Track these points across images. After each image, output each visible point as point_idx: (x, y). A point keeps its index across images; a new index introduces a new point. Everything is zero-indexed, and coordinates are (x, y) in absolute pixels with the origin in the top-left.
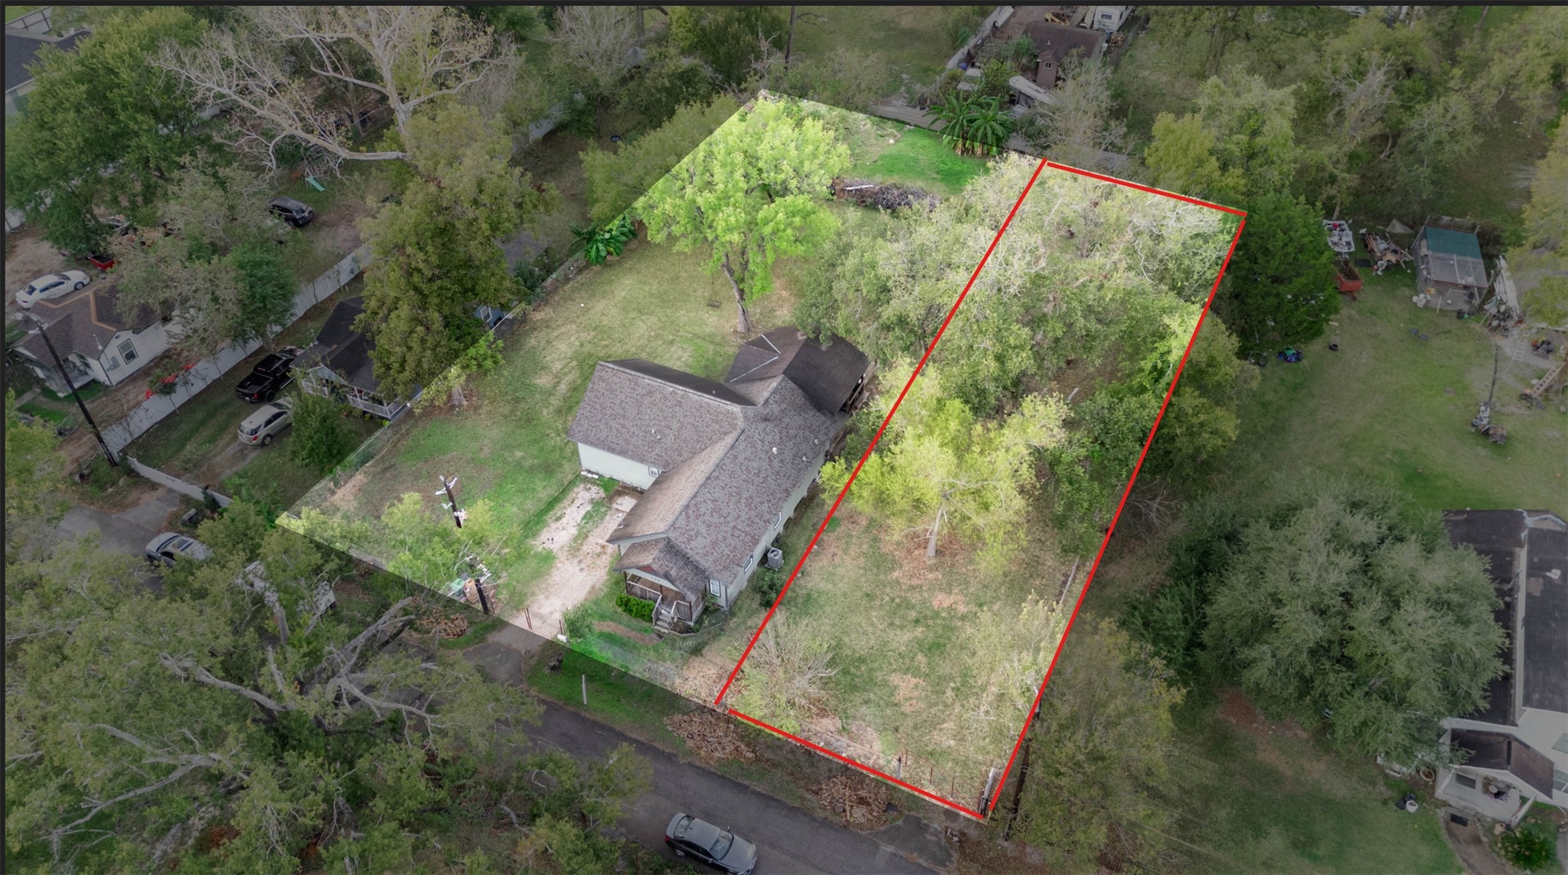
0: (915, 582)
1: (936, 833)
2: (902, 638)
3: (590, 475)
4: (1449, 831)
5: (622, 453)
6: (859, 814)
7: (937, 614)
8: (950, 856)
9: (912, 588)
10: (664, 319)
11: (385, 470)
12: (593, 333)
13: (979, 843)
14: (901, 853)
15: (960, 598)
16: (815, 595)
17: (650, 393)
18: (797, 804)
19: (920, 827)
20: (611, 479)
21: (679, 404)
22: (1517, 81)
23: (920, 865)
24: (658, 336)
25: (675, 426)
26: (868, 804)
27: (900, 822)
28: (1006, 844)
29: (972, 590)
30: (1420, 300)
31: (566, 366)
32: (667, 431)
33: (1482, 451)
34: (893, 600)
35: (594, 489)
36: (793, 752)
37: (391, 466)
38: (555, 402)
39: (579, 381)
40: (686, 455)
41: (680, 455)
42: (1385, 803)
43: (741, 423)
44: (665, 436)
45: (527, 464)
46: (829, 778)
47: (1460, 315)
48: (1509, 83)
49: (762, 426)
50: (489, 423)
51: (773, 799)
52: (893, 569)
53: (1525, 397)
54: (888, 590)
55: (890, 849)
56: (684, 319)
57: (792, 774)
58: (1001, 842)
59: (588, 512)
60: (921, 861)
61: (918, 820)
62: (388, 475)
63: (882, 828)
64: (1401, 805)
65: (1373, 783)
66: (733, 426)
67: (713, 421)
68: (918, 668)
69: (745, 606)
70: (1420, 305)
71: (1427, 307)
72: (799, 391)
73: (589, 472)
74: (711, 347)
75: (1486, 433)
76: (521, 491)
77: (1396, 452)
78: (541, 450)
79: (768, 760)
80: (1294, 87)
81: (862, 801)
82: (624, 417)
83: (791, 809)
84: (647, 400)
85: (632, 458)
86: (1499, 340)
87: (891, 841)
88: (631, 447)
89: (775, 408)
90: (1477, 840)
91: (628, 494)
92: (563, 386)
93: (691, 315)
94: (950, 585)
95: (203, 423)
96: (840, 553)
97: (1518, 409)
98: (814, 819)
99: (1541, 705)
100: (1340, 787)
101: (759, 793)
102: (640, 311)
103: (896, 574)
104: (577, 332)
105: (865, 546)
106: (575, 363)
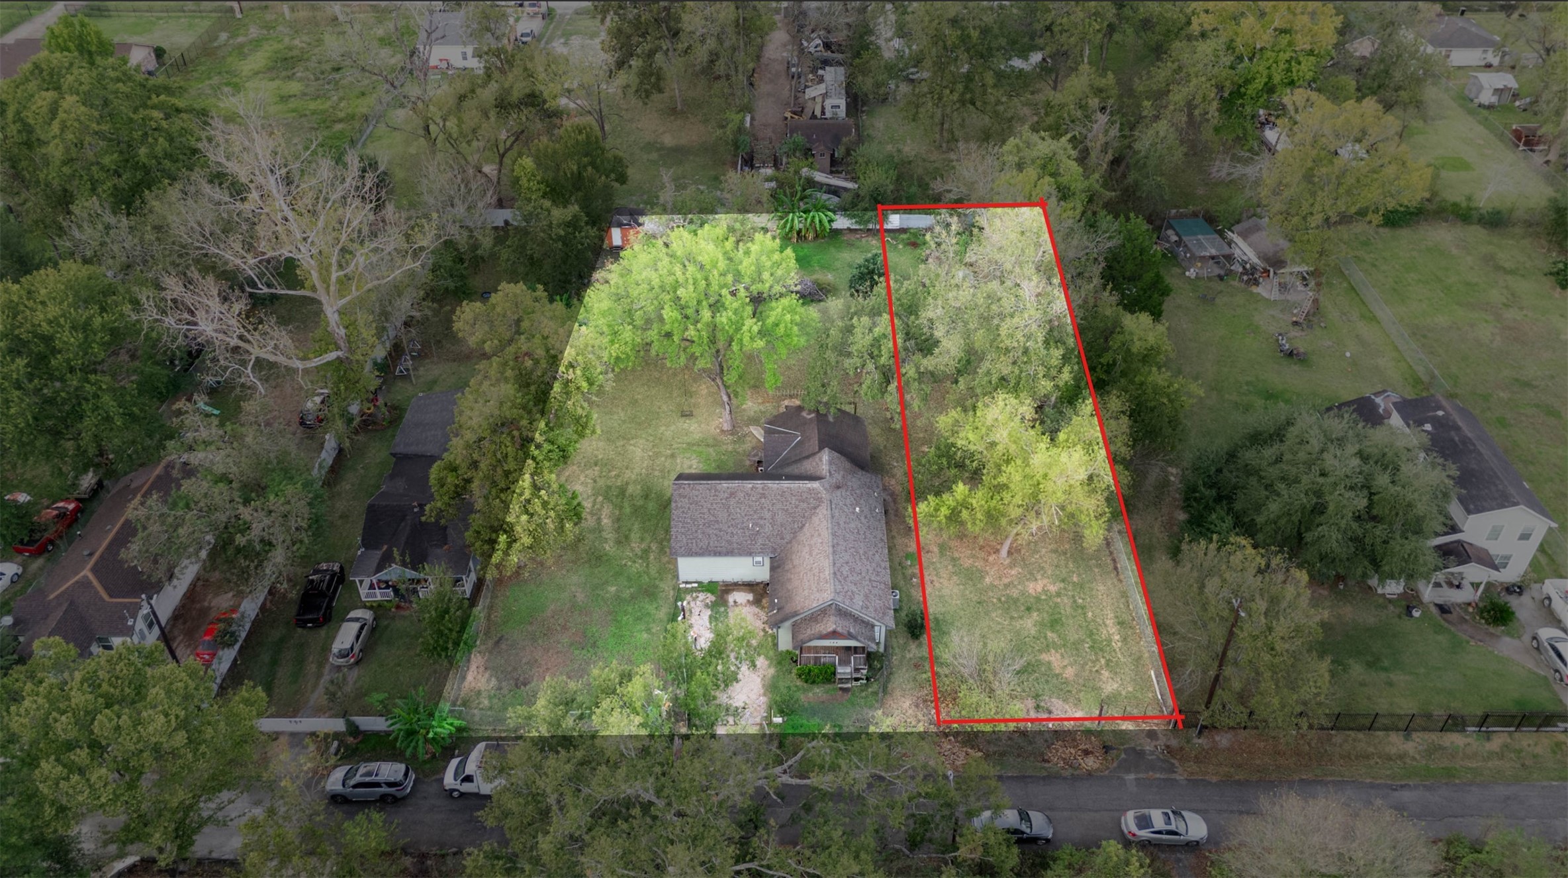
0: (1006, 581)
1: (1152, 753)
2: (1029, 624)
3: (689, 586)
4: (1445, 619)
5: (729, 553)
6: (1091, 763)
7: (1038, 599)
8: (1173, 764)
9: (1007, 586)
10: (651, 439)
11: (497, 643)
12: (597, 468)
13: (1182, 749)
14: (1141, 775)
15: (1045, 581)
16: (941, 617)
17: (732, 494)
18: (1045, 774)
19: (1140, 754)
20: (711, 582)
21: (763, 496)
22: (1195, 102)
23: (1159, 779)
24: (657, 455)
25: (768, 515)
26: (1092, 753)
27: (1123, 756)
28: (1200, 741)
29: (1049, 572)
30: (1191, 273)
31: (594, 503)
32: (762, 522)
33: (1296, 368)
34: (1000, 600)
35: (702, 596)
36: (1010, 739)
37: (500, 639)
38: (609, 535)
39: (617, 512)
40: (788, 537)
41: (782, 538)
42: (1400, 617)
43: (824, 495)
44: (761, 526)
45: (626, 594)
46: (1049, 747)
47: (1221, 278)
48: (1190, 106)
49: (838, 493)
50: (564, 572)
51: (1024, 777)
52: (982, 577)
53: (1296, 323)
54: (991, 594)
55: (1132, 776)
56: (668, 434)
57: (1019, 756)
58: (1196, 741)
59: (710, 617)
60: (1158, 776)
61: (1134, 749)
62: (503, 646)
63: (1115, 765)
64: (1409, 614)
65: (1385, 607)
66: (820, 500)
67: (800, 501)
68: (1054, 642)
69: (895, 645)
70: (1193, 277)
71: (1197, 278)
72: (843, 458)
73: (687, 583)
74: (711, 450)
75: (1291, 354)
76: (639, 619)
77: (1248, 383)
78: (629, 579)
79: (995, 753)
80: (1069, 136)
81: (1086, 753)
82: (717, 522)
83: (1044, 778)
84: (732, 502)
85: (740, 555)
86: (1255, 289)
87: (1128, 771)
88: (735, 545)
89: (838, 477)
90: (1463, 620)
91: (733, 590)
92: (605, 521)
93: (672, 428)
94: (1031, 573)
95: (274, 662)
96: (935, 578)
97: (1295, 333)
98: (1065, 778)
99: (1479, 510)
100: (1369, 617)
101: (1012, 777)
102: (624, 438)
103: (988, 580)
104: (582, 471)
105: (950, 567)
106: (600, 498)
